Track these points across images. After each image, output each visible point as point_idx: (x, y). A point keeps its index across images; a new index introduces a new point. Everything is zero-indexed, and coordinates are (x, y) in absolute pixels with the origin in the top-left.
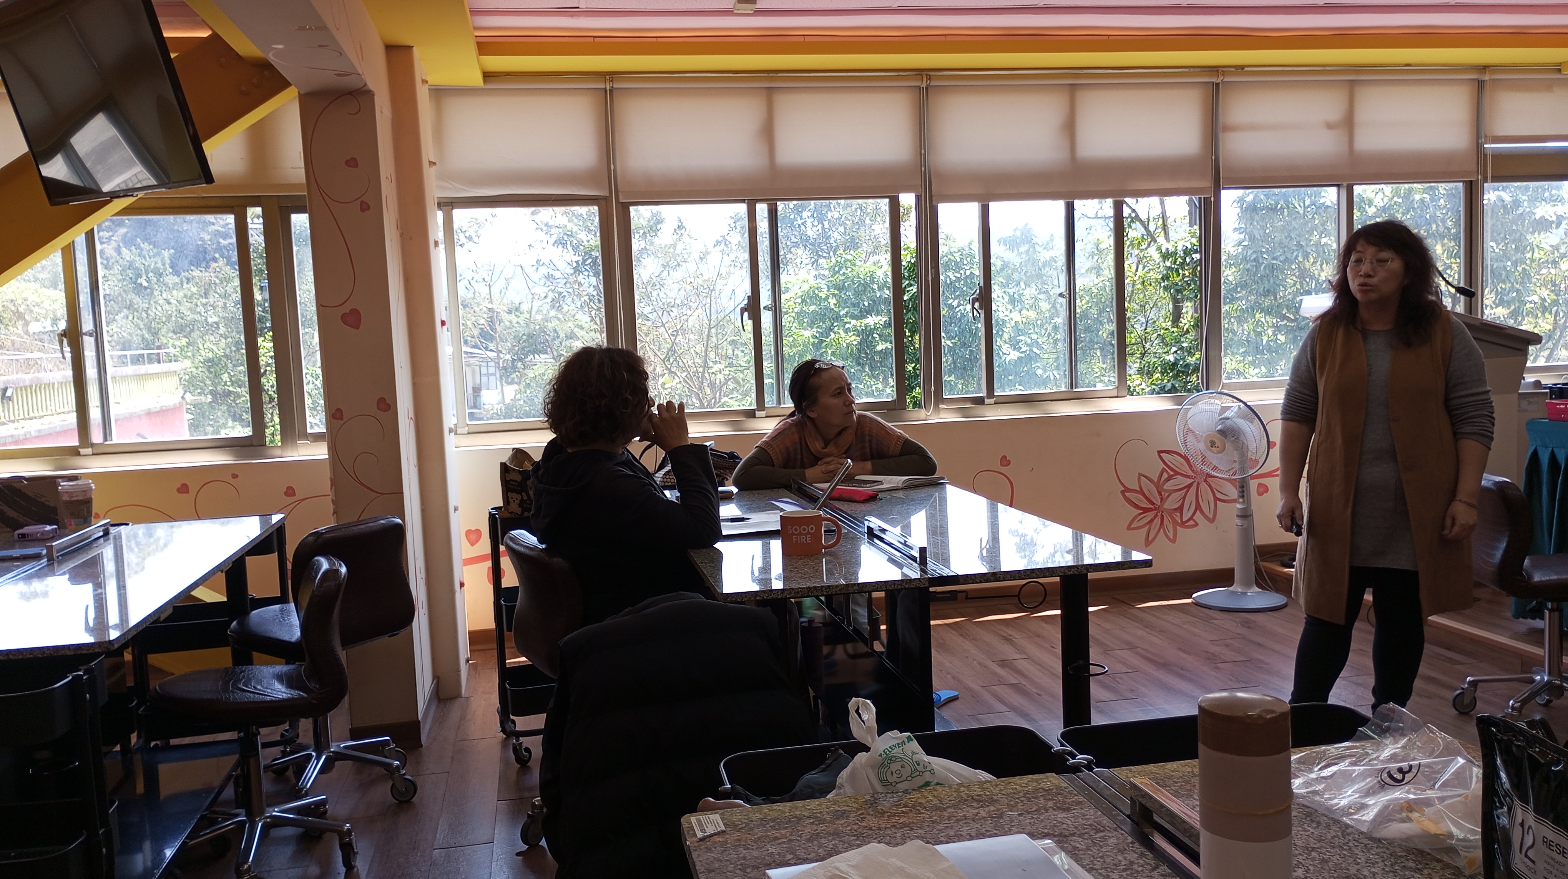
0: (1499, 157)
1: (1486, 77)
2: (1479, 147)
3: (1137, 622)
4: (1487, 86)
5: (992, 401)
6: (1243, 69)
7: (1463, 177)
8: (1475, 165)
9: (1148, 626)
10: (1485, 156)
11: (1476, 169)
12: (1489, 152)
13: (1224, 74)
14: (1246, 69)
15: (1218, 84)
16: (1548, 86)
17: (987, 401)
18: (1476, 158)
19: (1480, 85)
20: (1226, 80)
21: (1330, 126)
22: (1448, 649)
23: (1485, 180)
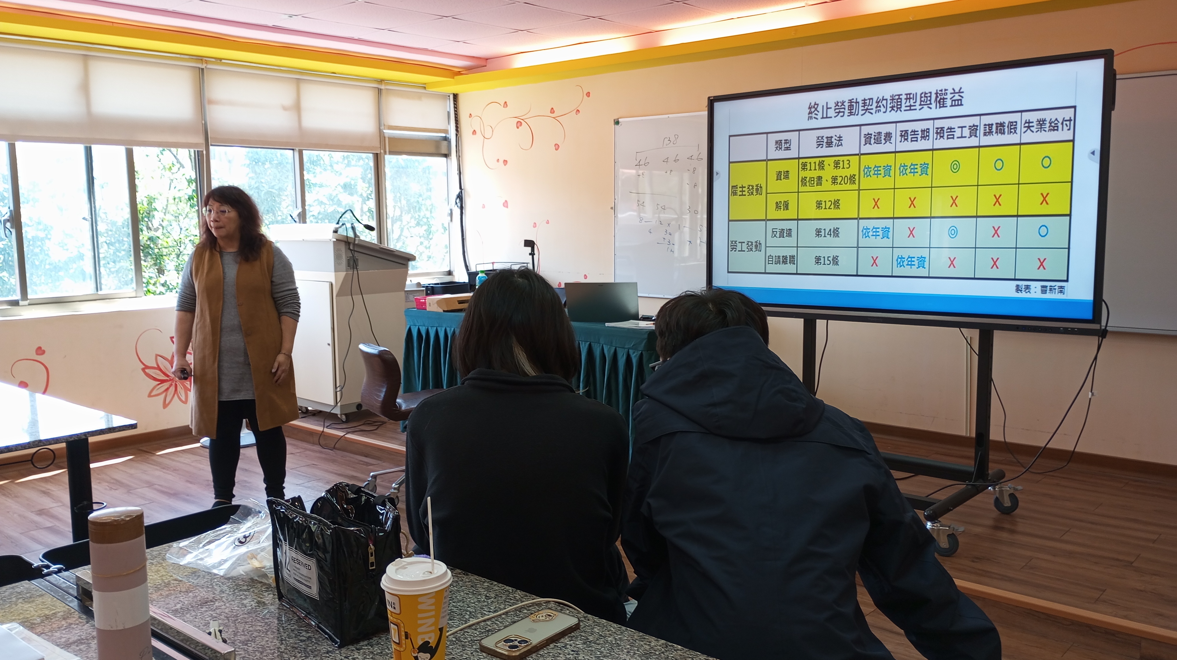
0: (392, 139)
1: (383, 87)
2: (381, 133)
3: (157, 466)
4: (384, 92)
5: (26, 303)
6: (221, 61)
7: (371, 150)
8: (379, 143)
9: (164, 467)
10: (385, 137)
11: (379, 146)
12: (386, 135)
13: (207, 62)
14: (223, 61)
15: (203, 69)
16: (419, 97)
17: (21, 303)
18: (379, 139)
19: (380, 91)
20: (209, 66)
21: (285, 108)
22: (366, 456)
23: (385, 153)
